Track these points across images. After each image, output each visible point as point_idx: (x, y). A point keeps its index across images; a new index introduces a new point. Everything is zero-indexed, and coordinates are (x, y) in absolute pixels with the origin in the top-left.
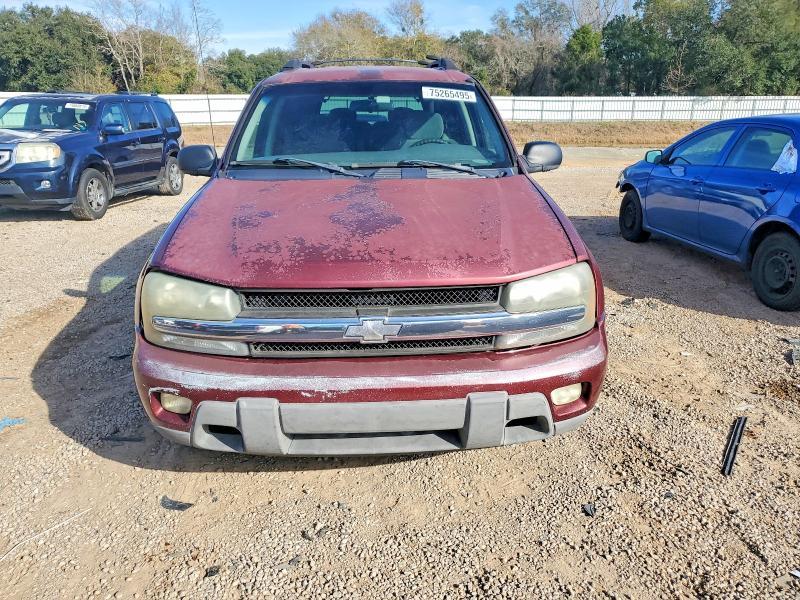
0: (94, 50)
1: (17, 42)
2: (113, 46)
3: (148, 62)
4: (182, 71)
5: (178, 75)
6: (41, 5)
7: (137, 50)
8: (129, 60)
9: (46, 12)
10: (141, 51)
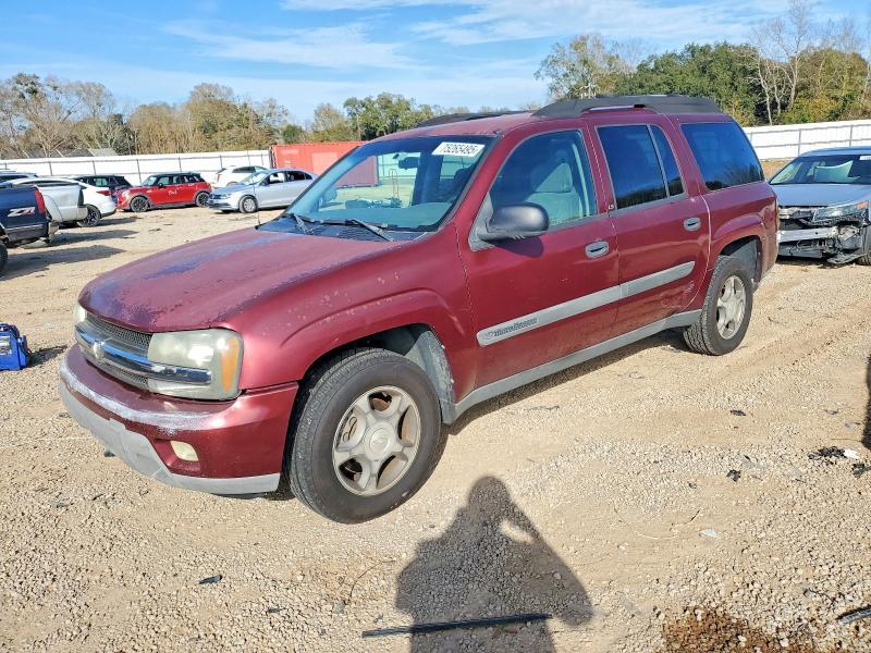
0: (741, 81)
1: (668, 84)
2: (764, 74)
3: (802, 87)
4: (841, 94)
5: (836, 99)
6: (702, 44)
7: (792, 77)
8: (779, 88)
9: (704, 50)
10: (795, 76)
